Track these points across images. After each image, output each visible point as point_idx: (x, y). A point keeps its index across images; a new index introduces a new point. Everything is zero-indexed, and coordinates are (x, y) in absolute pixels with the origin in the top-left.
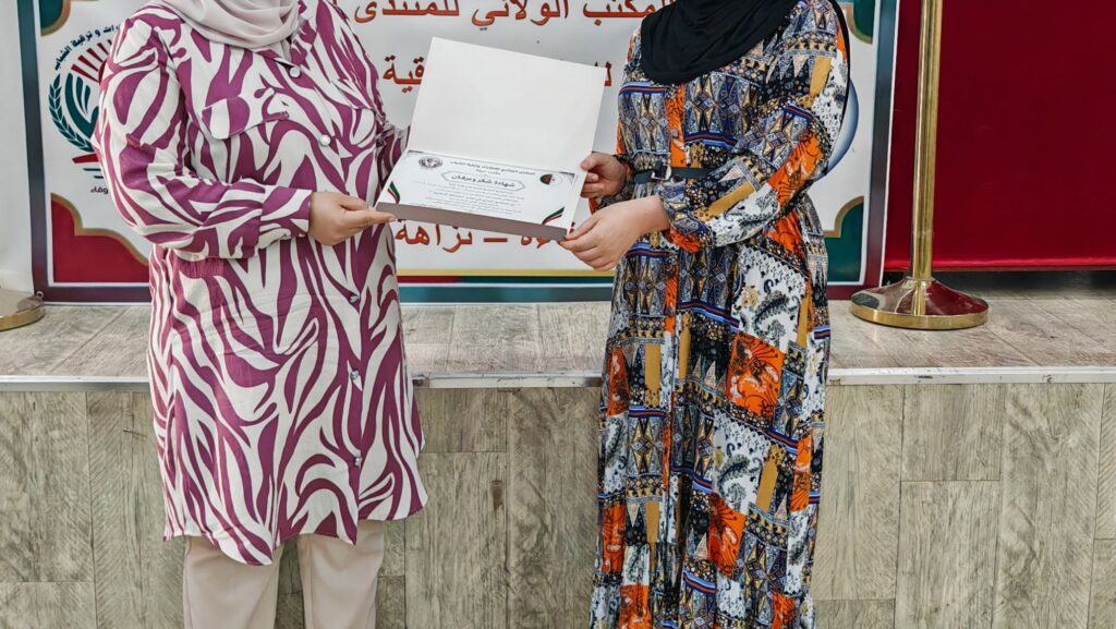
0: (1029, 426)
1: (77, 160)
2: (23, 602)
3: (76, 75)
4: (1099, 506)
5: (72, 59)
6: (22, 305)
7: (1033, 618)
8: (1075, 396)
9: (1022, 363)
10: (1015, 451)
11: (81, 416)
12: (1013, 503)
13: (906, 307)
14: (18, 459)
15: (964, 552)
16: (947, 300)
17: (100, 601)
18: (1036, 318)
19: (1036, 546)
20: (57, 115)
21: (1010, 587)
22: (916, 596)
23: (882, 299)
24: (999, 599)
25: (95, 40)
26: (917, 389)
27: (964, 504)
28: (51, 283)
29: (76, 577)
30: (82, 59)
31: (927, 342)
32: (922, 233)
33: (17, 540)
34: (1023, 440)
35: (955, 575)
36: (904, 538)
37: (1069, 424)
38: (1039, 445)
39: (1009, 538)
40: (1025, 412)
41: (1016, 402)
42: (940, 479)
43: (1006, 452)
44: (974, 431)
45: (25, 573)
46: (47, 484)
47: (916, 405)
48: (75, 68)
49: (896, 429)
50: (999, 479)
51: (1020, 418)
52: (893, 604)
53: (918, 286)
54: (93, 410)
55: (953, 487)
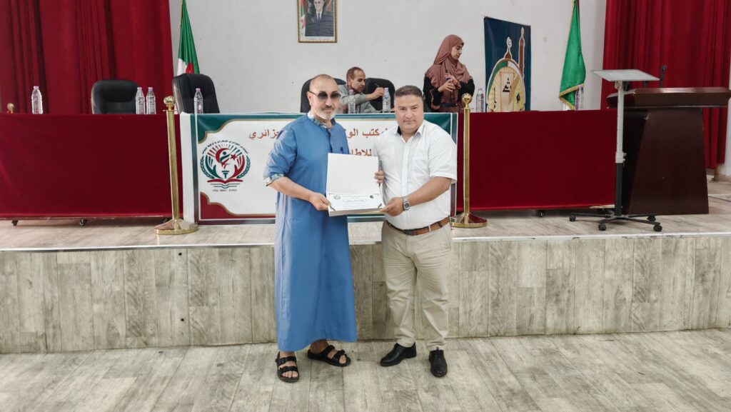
0: (496, 254)
1: (209, 181)
2: (199, 312)
3: (209, 156)
4: (518, 278)
5: (208, 151)
6: (191, 226)
7: (500, 312)
8: (509, 245)
9: (493, 236)
10: (492, 262)
11: (217, 256)
12: (492, 277)
13: (463, 221)
14: (198, 269)
15: (479, 293)
16: (474, 219)
17: (221, 312)
18: (502, 225)
19: (500, 290)
20: (203, 168)
21: (492, 303)
22: (465, 306)
23: (456, 219)
24: (490, 307)
25: (215, 145)
26: (463, 243)
27: (478, 278)
28: (200, 219)
29: (215, 305)
30: (210, 151)
31: (468, 231)
32: (466, 199)
33: (197, 293)
34: (494, 258)
35: (476, 299)
36: (461, 289)
37: (508, 253)
38: (499, 260)
39: (492, 288)
40: (495, 250)
41: (492, 247)
42: (470, 270)
43: (490, 262)
44: (480, 257)
45: (199, 304)
46: (206, 277)
47: (462, 248)
48: (208, 153)
49: (457, 256)
50: (488, 270)
51: (493, 252)
52: (458, 309)
53: (466, 215)
54: (220, 254)
55: (474, 273)
